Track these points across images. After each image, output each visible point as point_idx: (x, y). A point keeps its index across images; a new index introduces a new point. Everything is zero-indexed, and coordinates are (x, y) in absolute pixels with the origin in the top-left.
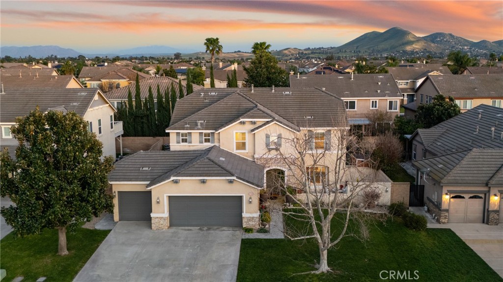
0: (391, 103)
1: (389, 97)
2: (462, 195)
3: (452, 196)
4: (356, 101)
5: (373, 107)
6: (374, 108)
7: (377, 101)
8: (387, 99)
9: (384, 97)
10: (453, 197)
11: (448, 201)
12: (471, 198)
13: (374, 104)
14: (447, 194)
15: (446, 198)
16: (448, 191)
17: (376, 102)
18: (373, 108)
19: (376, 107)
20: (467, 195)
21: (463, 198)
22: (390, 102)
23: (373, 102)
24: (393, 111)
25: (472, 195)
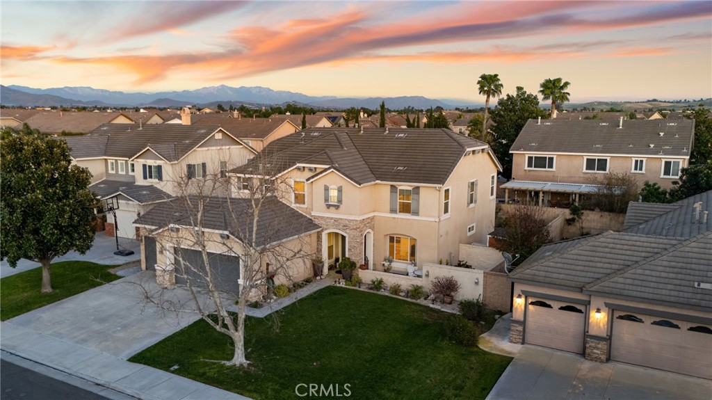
0: (668, 164)
1: (665, 154)
2: (548, 302)
3: (530, 300)
4: (608, 159)
5: (636, 169)
6: (638, 171)
7: (644, 160)
8: (661, 158)
9: (657, 154)
10: (532, 303)
11: (523, 307)
12: (562, 308)
13: (639, 165)
14: (519, 296)
15: (519, 302)
16: (523, 292)
17: (642, 161)
18: (636, 172)
19: (641, 169)
20: (556, 302)
21: (549, 306)
22: (666, 162)
23: (637, 161)
24: (671, 177)
25: (564, 305)
